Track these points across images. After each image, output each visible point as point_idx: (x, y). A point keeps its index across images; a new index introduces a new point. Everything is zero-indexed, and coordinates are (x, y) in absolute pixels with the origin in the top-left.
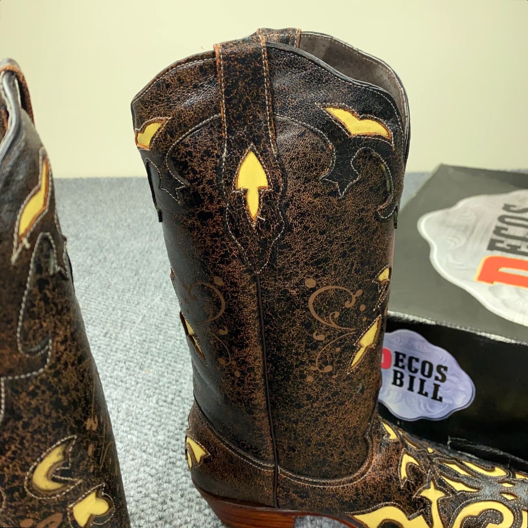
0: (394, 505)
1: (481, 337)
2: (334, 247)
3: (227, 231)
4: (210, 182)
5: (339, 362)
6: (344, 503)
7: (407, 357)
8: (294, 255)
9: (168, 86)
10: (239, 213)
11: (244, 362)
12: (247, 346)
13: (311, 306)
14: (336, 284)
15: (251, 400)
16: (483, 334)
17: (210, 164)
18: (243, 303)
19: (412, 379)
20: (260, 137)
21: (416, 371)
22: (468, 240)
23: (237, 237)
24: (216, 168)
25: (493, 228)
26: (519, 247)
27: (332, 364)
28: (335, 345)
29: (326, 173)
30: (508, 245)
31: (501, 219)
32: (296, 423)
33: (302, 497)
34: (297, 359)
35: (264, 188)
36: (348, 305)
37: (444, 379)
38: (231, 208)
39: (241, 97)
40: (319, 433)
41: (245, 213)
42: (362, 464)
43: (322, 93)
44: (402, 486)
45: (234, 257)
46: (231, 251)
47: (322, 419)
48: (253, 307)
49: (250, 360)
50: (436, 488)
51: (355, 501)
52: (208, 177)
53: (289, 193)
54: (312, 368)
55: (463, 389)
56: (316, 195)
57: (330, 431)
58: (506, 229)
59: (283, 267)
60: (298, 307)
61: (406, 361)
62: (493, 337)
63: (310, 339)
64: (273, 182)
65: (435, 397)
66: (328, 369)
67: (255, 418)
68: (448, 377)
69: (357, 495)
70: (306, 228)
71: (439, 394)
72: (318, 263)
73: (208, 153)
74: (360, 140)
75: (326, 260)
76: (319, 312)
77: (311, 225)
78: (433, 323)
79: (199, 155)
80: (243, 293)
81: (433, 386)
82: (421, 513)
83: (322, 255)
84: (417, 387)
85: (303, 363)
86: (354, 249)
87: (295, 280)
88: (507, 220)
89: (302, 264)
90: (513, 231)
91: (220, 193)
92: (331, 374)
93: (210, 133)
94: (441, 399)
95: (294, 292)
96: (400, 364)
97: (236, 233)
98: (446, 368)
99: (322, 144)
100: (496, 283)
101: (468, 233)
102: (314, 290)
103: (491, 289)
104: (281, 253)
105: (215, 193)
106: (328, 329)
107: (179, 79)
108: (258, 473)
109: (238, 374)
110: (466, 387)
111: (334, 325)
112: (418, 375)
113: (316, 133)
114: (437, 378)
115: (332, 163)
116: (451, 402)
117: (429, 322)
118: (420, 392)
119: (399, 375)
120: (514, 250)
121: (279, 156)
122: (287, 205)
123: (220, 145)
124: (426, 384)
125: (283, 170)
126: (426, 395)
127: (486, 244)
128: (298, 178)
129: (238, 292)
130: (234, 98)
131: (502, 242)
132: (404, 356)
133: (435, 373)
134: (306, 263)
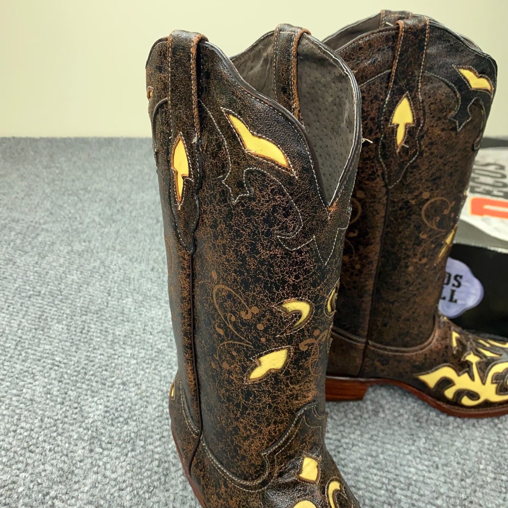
0: (449, 366)
1: (490, 251)
2: (447, 168)
3: (378, 155)
4: (372, 119)
5: (432, 255)
6: (415, 366)
8: (420, 173)
9: (360, 49)
10: (391, 141)
11: (366, 257)
12: (372, 244)
13: (423, 213)
14: (442, 196)
15: (365, 286)
16: (492, 249)
17: (375, 106)
18: (376, 211)
20: (413, 87)
23: (384, 159)
24: (379, 109)
26: (492, 191)
27: (427, 257)
28: (432, 242)
29: (453, 113)
32: (393, 303)
33: (383, 365)
34: (405, 254)
35: (409, 124)
36: (446, 212)
37: (459, 285)
38: (385, 138)
39: (408, 59)
40: (408, 311)
41: (394, 141)
42: (430, 335)
43: (457, 59)
44: (455, 352)
45: (378, 176)
46: (377, 170)
47: (412, 300)
48: (383, 214)
49: (371, 255)
50: (475, 354)
51: (423, 364)
52: (372, 115)
53: (425, 129)
54: (415, 260)
55: (474, 292)
56: (443, 130)
57: (416, 309)
58: (478, 178)
59: (411, 183)
60: (414, 214)
63: (418, 237)
64: (417, 120)
65: (451, 300)
66: (424, 261)
67: (363, 301)
68: (463, 283)
69: (425, 359)
70: (432, 153)
71: (455, 297)
72: (434, 180)
73: (376, 98)
74: (476, 92)
75: (439, 178)
76: (427, 216)
77: (436, 151)
79: (370, 99)
80: (379, 203)
81: (450, 292)
82: (467, 372)
83: (438, 174)
85: (408, 256)
86: (457, 170)
87: (416, 193)
88: (477, 172)
89: (423, 181)
91: (378, 127)
92: (425, 264)
93: (381, 83)
94: (456, 301)
95: (413, 202)
97: (384, 156)
98: (461, 277)
99: (452, 94)
100: (485, 216)
102: (427, 200)
103: (483, 220)
104: (411, 173)
105: (374, 128)
106: (431, 230)
107: (370, 45)
108: (353, 347)
109: (358, 267)
110: (476, 289)
111: (435, 227)
113: (449, 86)
114: (454, 285)
115: (457, 108)
116: (464, 303)
121: (423, 101)
122: (423, 137)
123: (386, 92)
124: (444, 290)
125: (424, 111)
126: (444, 299)
128: (433, 117)
129: (375, 202)
130: (404, 59)
131: (478, 188)
133: (453, 281)
134: (427, 180)
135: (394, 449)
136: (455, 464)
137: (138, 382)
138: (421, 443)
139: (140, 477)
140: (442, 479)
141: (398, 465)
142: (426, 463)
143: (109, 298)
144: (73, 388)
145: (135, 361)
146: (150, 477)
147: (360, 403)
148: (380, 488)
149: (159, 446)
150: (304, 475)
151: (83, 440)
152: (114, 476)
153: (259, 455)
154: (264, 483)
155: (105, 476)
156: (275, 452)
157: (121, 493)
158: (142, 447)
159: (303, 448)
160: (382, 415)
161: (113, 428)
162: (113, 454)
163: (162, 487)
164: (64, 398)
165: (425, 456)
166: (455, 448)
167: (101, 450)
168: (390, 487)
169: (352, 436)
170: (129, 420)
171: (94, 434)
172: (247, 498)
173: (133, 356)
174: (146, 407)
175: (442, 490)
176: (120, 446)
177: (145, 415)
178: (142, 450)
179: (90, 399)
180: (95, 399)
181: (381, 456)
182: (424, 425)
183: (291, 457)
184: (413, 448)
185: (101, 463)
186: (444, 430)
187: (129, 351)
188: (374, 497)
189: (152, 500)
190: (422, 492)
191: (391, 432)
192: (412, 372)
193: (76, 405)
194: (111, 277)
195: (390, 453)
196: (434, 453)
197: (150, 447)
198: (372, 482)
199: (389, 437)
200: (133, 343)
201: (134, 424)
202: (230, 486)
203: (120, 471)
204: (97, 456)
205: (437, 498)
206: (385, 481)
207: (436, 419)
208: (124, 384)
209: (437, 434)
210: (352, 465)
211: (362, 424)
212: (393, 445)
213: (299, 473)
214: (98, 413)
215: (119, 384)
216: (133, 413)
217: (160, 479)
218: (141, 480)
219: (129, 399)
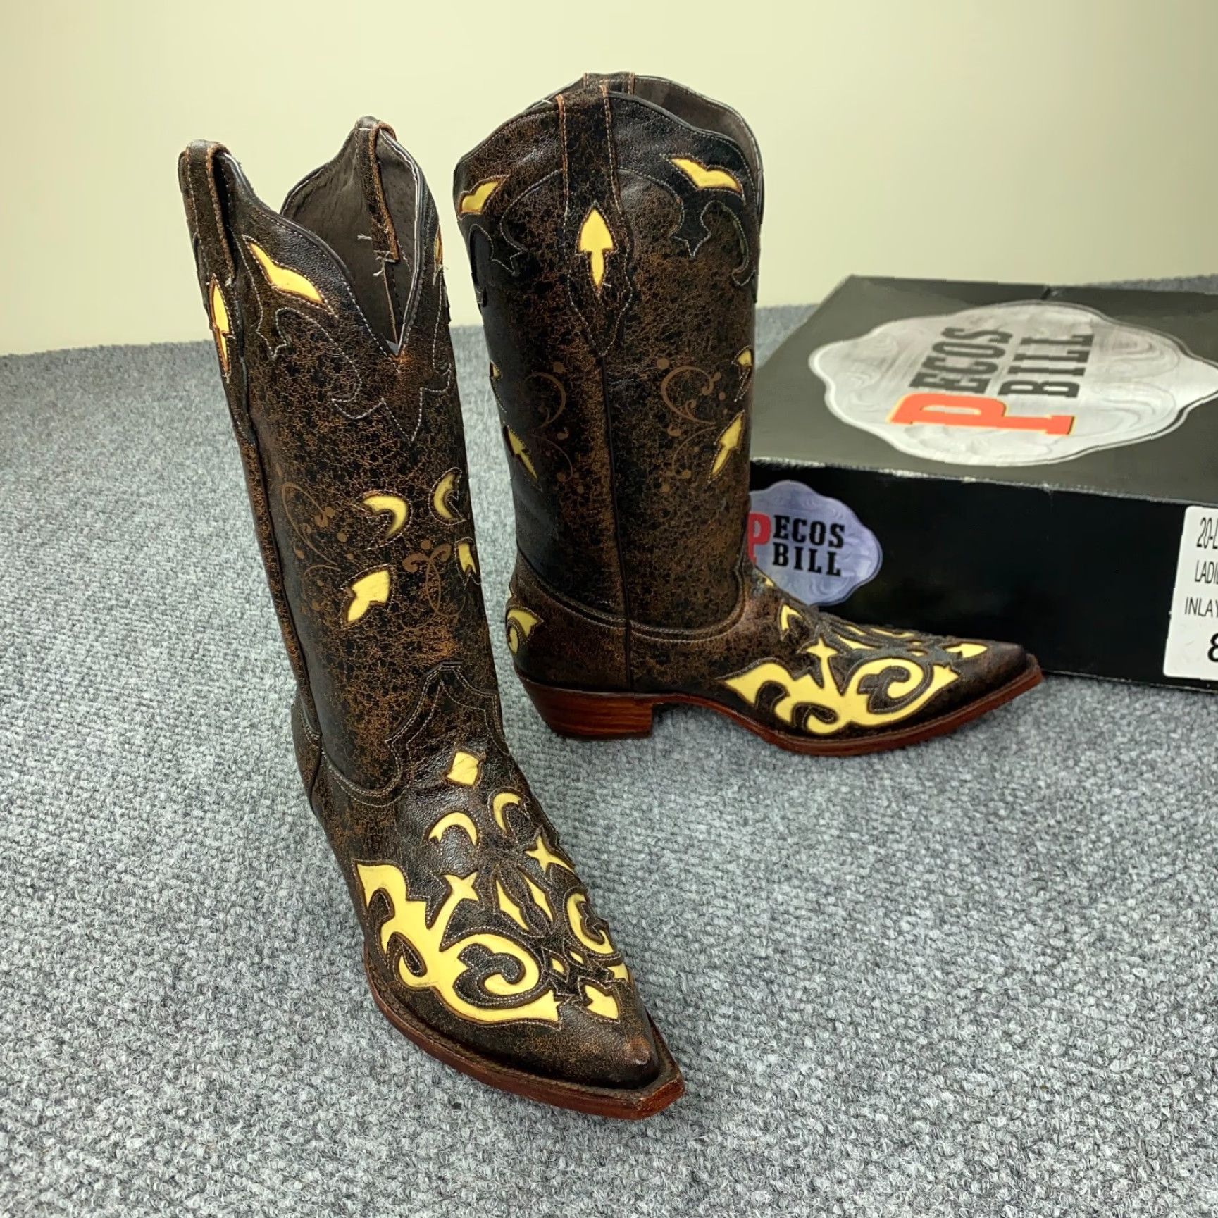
0: (774, 662)
1: (883, 475)
2: (687, 318)
3: (569, 302)
4: (550, 246)
5: (699, 465)
6: (712, 663)
7: (791, 521)
8: (643, 329)
9: (508, 141)
10: (583, 279)
11: (589, 472)
12: (592, 449)
13: (663, 393)
14: (691, 364)
15: (598, 523)
16: (887, 471)
17: (550, 225)
18: (587, 393)
19: (799, 551)
20: (603, 193)
21: (803, 539)
22: (883, 377)
23: (580, 309)
24: (556, 230)
25: (923, 359)
26: (958, 381)
27: (690, 468)
28: (693, 444)
29: (675, 229)
30: (943, 379)
31: (938, 347)
32: (651, 550)
33: (661, 663)
34: (651, 463)
35: (609, 250)
36: (706, 391)
37: (840, 544)
38: (573, 274)
39: (584, 149)
40: (678, 563)
41: (589, 280)
42: (732, 608)
43: (666, 145)
44: (782, 638)
45: (576, 335)
46: (573, 326)
47: (681, 542)
48: (598, 397)
49: (596, 468)
50: (827, 645)
51: (726, 658)
52: (548, 240)
53: (636, 255)
54: (669, 474)
55: (867, 553)
56: (666, 256)
57: (692, 559)
58: (943, 360)
59: (632, 345)
60: (649, 395)
61: (790, 527)
62: (899, 473)
63: (664, 435)
64: (619, 243)
65: (830, 572)
66: (687, 474)
67: (602, 549)
68: (846, 539)
69: (729, 649)
70: (655, 295)
71: (837, 566)
72: (670, 337)
73: (548, 213)
74: (708, 193)
75: (679, 334)
76: (674, 399)
77: (661, 291)
78: (822, 465)
79: (539, 216)
80: (588, 379)
81: (827, 556)
82: (809, 672)
83: (674, 329)
84: (806, 563)
85: (657, 467)
86: (709, 321)
87: (647, 361)
88: (947, 348)
89: (652, 340)
90: (952, 362)
91: (561, 258)
92: (689, 481)
93: (551, 190)
94: (838, 573)
95: (645, 377)
96: (783, 533)
97: (579, 304)
98: (842, 528)
99: (669, 198)
100: (916, 424)
101: (884, 369)
102: (667, 371)
103: (907, 430)
104: (628, 327)
105: (556, 259)
106: (685, 421)
107: (519, 133)
108: (605, 634)
109: (580, 489)
110: (869, 549)
111: (691, 417)
112: (808, 545)
113: (662, 187)
114: (831, 544)
115: (681, 219)
116: (852, 574)
117: (816, 464)
118: (812, 569)
119: (781, 549)
120: (950, 385)
121: (624, 213)
122: (635, 269)
123: (561, 203)
124: (818, 555)
125: (628, 227)
126: (819, 570)
127: (910, 378)
128: (645, 237)
129: (581, 378)
130: (577, 151)
131: (934, 376)
132: (787, 519)
133: (829, 536)
134: (657, 339)
135: (680, 800)
136: (777, 819)
137: (277, 723)
138: (729, 793)
139: (256, 844)
140: (747, 839)
141: (680, 822)
142: (729, 818)
143: (247, 606)
144: (168, 734)
145: (276, 696)
146: (274, 844)
147: (645, 741)
148: (640, 852)
149: (295, 806)
150: (454, 776)
151: (175, 802)
152: (216, 844)
153: (381, 744)
154: (395, 792)
155: (202, 844)
156: (405, 738)
157: (225, 865)
158: (268, 807)
159: (453, 738)
160: (676, 756)
161: (224, 785)
162: (220, 818)
163: (289, 857)
164: (152, 749)
165: (730, 809)
166: (786, 797)
167: (202, 814)
168: (655, 850)
169: (615, 786)
170: (252, 774)
171: (194, 794)
172: (376, 817)
173: (273, 688)
174: (285, 756)
175: (741, 853)
176: (232, 808)
177: (280, 767)
178: (266, 811)
179: (193, 748)
180: (202, 749)
181: (656, 811)
182: (745, 768)
183: (433, 750)
184: (714, 799)
185: (199, 830)
186: (775, 775)
187: (268, 681)
188: (627, 861)
189: (272, 872)
190: (707, 855)
191: (685, 779)
192: (713, 674)
193: (170, 757)
194: (255, 573)
195: (672, 805)
196: (748, 805)
197: (281, 808)
198: (630, 843)
199: (677, 785)
200: (278, 671)
201: (260, 778)
202: (355, 805)
203: (226, 838)
204: (194, 821)
205: (730, 862)
206: (651, 841)
207: (768, 759)
208: (253, 726)
209: (761, 779)
210: (602, 822)
211: (638, 769)
212: (682, 795)
213: (446, 774)
214: (204, 766)
215: (245, 728)
216: (260, 764)
217: (288, 846)
218: (258, 848)
219: (257, 747)
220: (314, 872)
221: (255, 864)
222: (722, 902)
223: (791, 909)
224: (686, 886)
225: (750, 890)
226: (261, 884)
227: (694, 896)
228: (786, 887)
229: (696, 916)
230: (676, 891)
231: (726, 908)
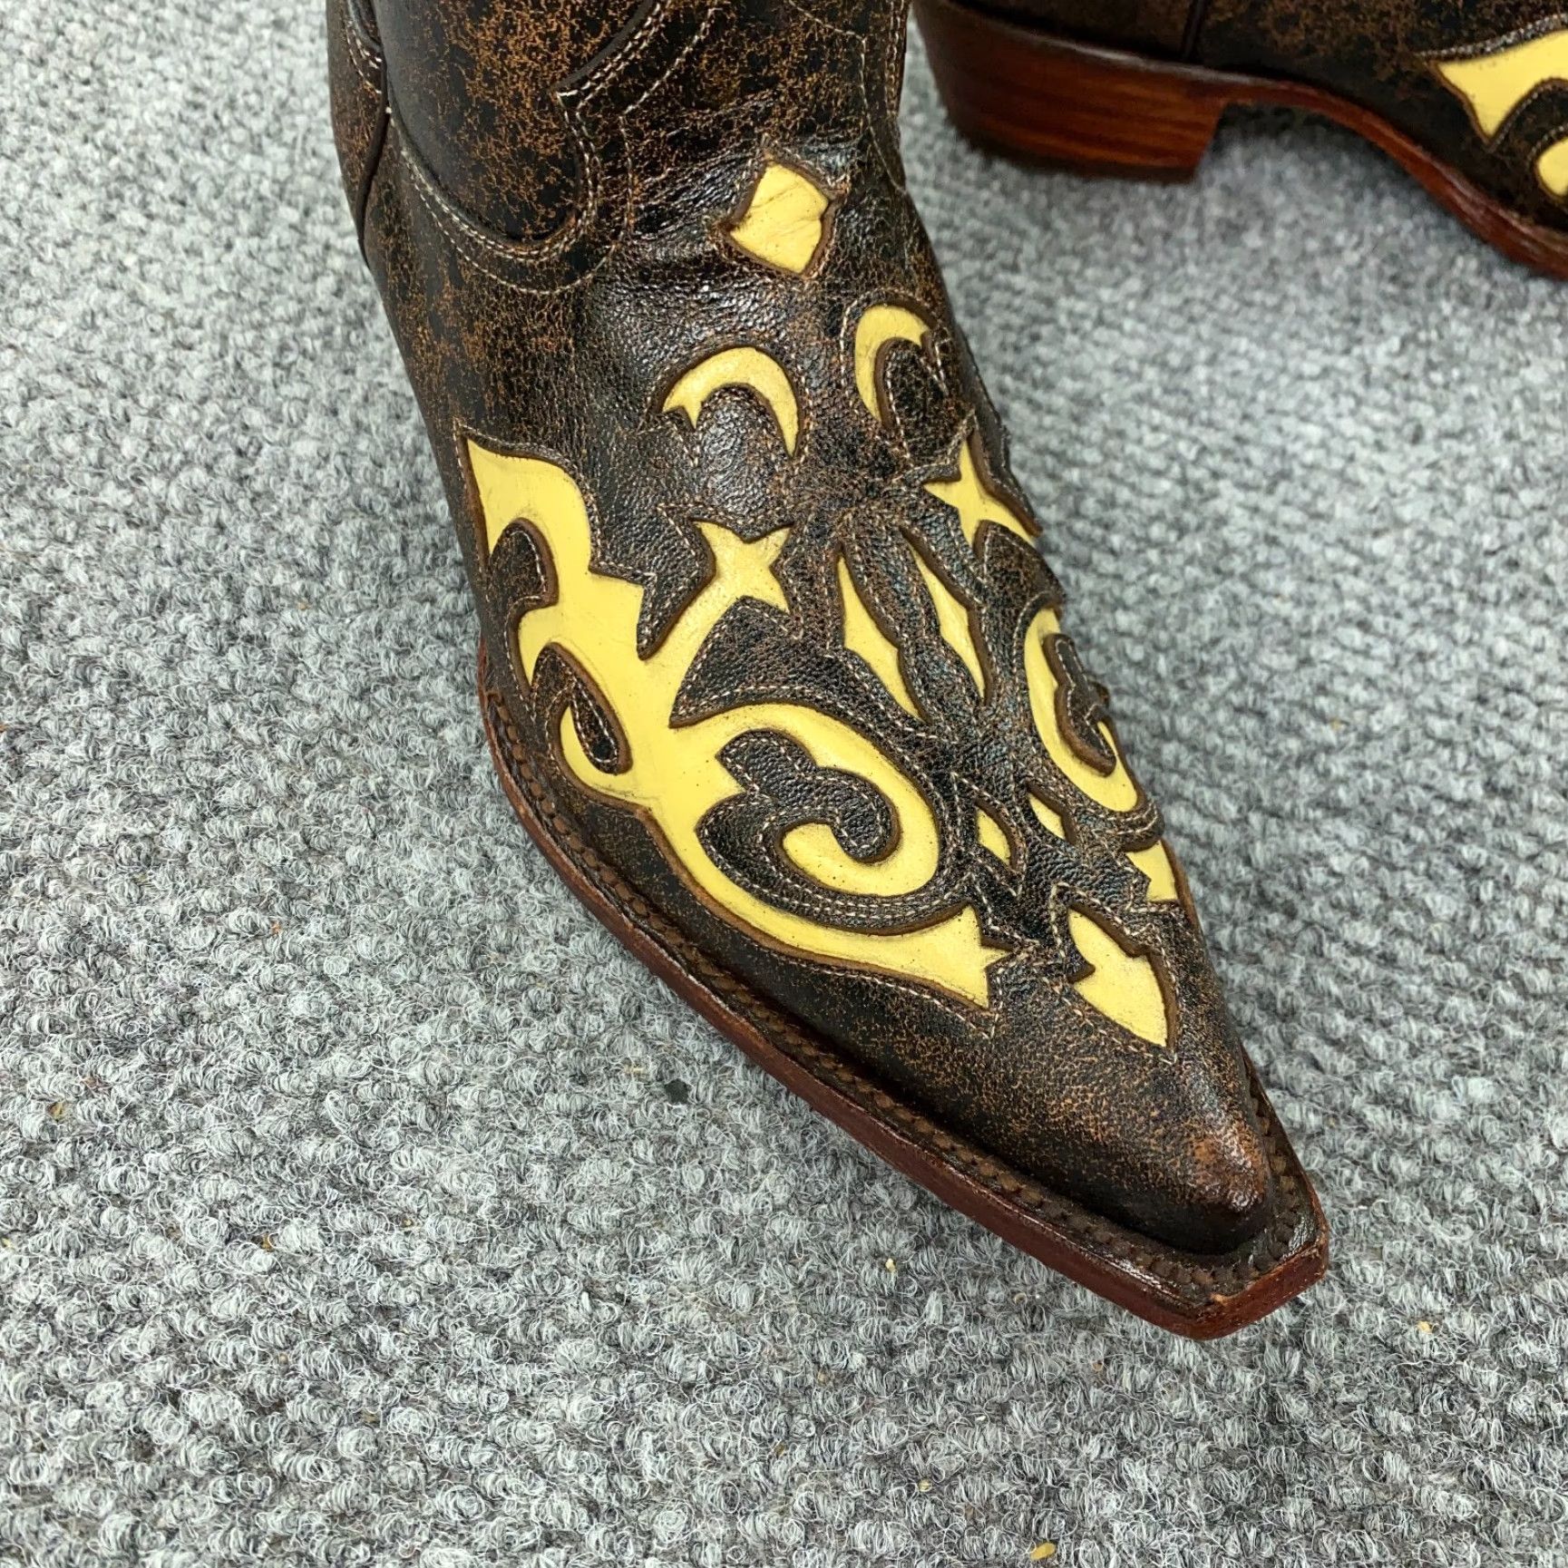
135: (1261, 355)
136: (1496, 437)
138: (1381, 354)
139: (257, 315)
140: (1423, 476)
141: (1258, 411)
142: (1378, 417)
144: (89, 18)
146: (298, 319)
147: (1181, 193)
148: (1158, 474)
150: (751, 237)
151: (84, 181)
152: (165, 301)
153: (543, 103)
154: (581, 258)
155: (135, 299)
157: (180, 355)
158: (292, 227)
159: (762, 117)
160: (1253, 240)
161: (198, 157)
162: (181, 237)
163: (329, 358)
164: (51, 47)
165: (1381, 395)
166: (1515, 384)
167: (141, 222)
168: (1196, 474)
169: (1106, 294)
170: (265, 141)
171: (130, 170)
175: (1406, 513)
176: (211, 216)
178: (288, 237)
179: (142, 59)
180: (161, 63)
181: (1201, 372)
182: (1418, 294)
183: (699, 146)
184: (1342, 363)
185: (130, 261)
186: (1490, 323)
188: (1124, 494)
189: (284, 390)
190: (1322, 505)
191: (1271, 300)
193: (85, 72)
195: (1242, 365)
196: (1423, 389)
198: (1131, 448)
199: (1253, 314)
201: (281, 153)
203: (191, 289)
204: (121, 238)
205: (1377, 534)
206: (1187, 450)
207: (1473, 281)
208: (278, 25)
209: (1457, 329)
210: (1069, 385)
211: (1159, 258)
212: (1264, 341)
213: (729, 226)
214: (160, 105)
215: (262, 26)
216: (286, 120)
217: (329, 331)
218: (259, 326)
219: (283, 76)
220: (381, 407)
221: (250, 364)
222: (1355, 637)
223: (1529, 682)
224: (1268, 578)
225: (1425, 612)
226: (256, 418)
227: (1286, 609)
228: (1514, 621)
229: (1289, 662)
230: (1241, 589)
231: (1366, 653)
